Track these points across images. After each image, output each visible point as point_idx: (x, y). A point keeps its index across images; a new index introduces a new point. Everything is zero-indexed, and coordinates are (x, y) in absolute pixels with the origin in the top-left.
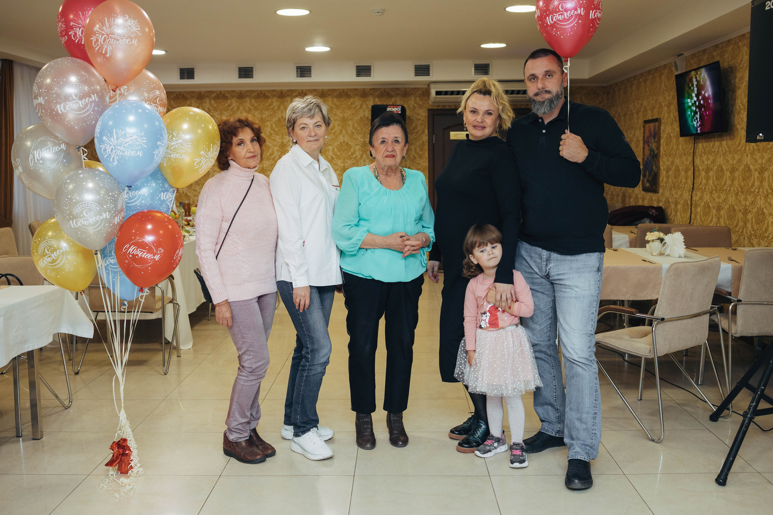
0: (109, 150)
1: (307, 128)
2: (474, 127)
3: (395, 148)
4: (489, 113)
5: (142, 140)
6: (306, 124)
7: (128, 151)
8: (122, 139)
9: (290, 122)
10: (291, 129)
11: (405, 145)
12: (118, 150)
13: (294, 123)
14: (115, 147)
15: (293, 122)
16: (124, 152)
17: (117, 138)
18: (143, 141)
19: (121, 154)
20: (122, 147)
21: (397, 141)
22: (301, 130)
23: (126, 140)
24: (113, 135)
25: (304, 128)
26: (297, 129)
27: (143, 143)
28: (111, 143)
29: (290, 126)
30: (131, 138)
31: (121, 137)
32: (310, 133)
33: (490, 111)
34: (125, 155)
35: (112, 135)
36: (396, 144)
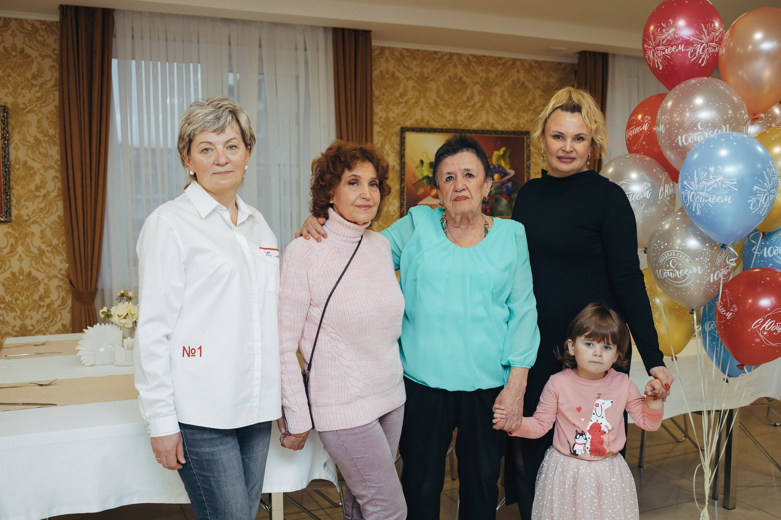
0: (690, 197)
1: (212, 150)
2: (560, 158)
3: (468, 185)
4: (579, 138)
5: (730, 181)
6: (210, 143)
7: (712, 197)
8: (704, 182)
9: (183, 140)
10: (185, 151)
11: (485, 181)
12: (700, 196)
13: (190, 141)
14: (696, 193)
15: (187, 139)
16: (707, 198)
17: (698, 181)
18: (733, 183)
19: (703, 201)
20: (705, 192)
21: (470, 175)
22: (202, 154)
23: (709, 184)
24: (694, 178)
25: (206, 149)
26: (195, 153)
27: (732, 185)
28: (692, 188)
29: (184, 147)
30: (715, 181)
31: (703, 180)
32: (218, 159)
33: (581, 136)
34: (708, 202)
35: (692, 179)
36: (470, 179)
